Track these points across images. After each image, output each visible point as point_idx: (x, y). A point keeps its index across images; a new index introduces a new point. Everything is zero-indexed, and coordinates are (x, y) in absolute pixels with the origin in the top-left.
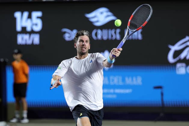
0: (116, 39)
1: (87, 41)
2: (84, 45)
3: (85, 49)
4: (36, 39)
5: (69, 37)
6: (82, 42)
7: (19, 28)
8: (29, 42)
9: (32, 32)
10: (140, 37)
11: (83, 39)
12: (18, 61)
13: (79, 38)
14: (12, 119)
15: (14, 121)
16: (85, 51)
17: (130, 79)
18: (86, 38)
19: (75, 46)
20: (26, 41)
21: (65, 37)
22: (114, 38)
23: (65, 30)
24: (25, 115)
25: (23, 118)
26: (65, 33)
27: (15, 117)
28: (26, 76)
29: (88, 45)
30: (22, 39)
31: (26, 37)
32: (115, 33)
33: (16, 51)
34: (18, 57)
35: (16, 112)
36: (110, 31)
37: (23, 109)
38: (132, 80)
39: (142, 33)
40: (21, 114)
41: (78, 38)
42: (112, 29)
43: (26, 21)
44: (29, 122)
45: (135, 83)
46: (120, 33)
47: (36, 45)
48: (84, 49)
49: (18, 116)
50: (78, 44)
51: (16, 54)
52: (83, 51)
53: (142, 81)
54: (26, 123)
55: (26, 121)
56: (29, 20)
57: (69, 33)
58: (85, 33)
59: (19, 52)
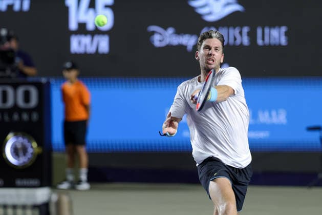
0: (241, 44)
1: (217, 47)
2: (211, 55)
3: (213, 61)
4: (104, 44)
5: (160, 41)
6: (208, 50)
7: (73, 26)
8: (91, 49)
9: (97, 32)
10: (283, 41)
11: (211, 45)
12: (72, 82)
13: (205, 43)
14: (61, 183)
15: (65, 186)
16: (213, 66)
17: (267, 114)
18: (216, 42)
19: (197, 56)
20: (86, 46)
21: (153, 41)
22: (238, 42)
23: (153, 28)
24: (84, 177)
25: (79, 182)
26: (153, 33)
27: (65, 180)
28: (86, 107)
29: (218, 56)
30: (79, 44)
31: (86, 40)
32: (241, 33)
33: (68, 65)
34: (73, 74)
35: (68, 170)
36: (231, 31)
37: (80, 166)
38: (270, 116)
39: (286, 34)
40: (77, 174)
41: (202, 42)
42: (234, 28)
43: (87, 12)
44: (91, 189)
45: (275, 120)
46: (249, 34)
47: (103, 55)
48: (211, 62)
49: (70, 178)
50: (201, 52)
51: (69, 69)
52: (209, 66)
53: (288, 117)
54: (85, 191)
55: (85, 186)
56: (91, 12)
57: (160, 34)
58: (214, 35)
59: (74, 67)
